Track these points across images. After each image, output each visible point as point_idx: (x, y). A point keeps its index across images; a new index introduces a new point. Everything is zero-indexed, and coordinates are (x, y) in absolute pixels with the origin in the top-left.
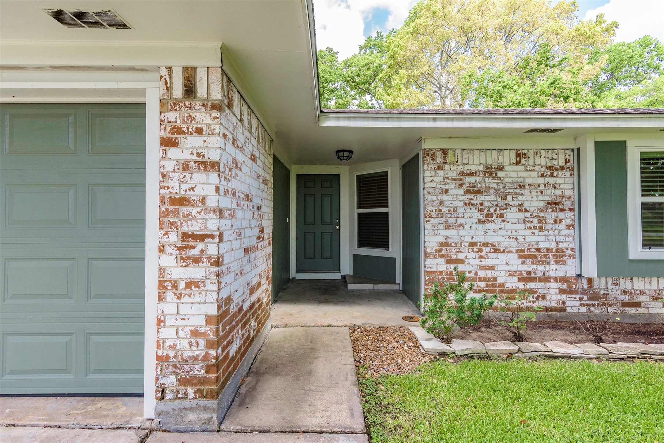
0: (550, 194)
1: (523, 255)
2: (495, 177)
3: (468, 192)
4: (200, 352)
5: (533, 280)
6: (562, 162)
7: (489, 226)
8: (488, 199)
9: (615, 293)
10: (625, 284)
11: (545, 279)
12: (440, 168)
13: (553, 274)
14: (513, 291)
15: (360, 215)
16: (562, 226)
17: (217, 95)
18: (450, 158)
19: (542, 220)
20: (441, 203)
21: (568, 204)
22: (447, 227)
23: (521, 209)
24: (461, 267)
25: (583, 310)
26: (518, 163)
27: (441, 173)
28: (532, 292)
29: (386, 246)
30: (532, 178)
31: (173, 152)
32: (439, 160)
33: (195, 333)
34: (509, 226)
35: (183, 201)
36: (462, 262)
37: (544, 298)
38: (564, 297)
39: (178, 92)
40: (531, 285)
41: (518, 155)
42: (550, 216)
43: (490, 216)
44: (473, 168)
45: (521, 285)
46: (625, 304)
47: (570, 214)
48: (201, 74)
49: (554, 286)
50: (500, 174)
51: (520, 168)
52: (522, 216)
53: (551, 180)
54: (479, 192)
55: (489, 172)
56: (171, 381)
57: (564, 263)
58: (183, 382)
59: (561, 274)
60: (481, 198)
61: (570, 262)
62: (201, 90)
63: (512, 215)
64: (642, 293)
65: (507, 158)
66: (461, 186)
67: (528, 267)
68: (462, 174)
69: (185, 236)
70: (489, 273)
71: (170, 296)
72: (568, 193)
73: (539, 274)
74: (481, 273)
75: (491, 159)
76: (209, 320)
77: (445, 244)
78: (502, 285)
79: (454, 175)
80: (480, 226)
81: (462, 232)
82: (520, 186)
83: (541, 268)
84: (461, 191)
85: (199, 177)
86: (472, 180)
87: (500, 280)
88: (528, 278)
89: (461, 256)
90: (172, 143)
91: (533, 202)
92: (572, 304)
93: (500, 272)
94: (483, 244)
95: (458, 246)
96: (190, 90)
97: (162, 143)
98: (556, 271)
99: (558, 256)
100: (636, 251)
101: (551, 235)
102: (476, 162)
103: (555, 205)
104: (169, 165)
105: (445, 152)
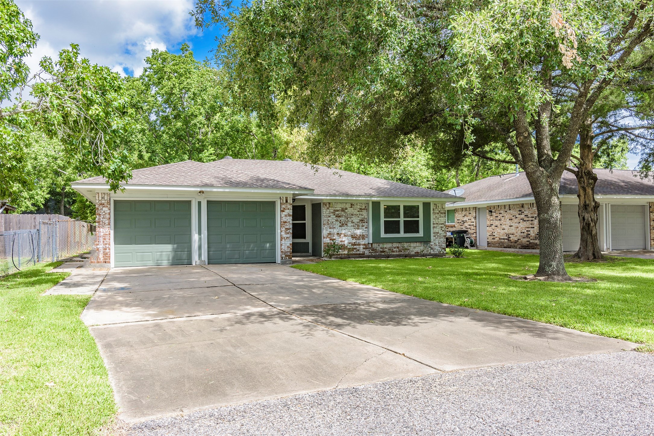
0: (361, 217)
1: (353, 237)
2: (345, 212)
3: (336, 217)
4: (289, 250)
5: (356, 245)
6: (364, 207)
7: (343, 228)
8: (342, 219)
9: (379, 248)
10: (381, 245)
11: (359, 245)
12: (328, 209)
13: (361, 243)
14: (350, 249)
15: (293, 223)
16: (364, 228)
17: (291, 202)
18: (331, 205)
19: (358, 226)
20: (328, 220)
21: (366, 221)
22: (330, 228)
23: (352, 222)
24: (334, 241)
25: (370, 254)
26: (351, 207)
27: (328, 211)
28: (355, 249)
29: (305, 238)
30: (356, 212)
31: (283, 213)
32: (328, 206)
33: (288, 247)
34: (349, 228)
35: (285, 222)
37: (359, 250)
38: (364, 250)
39: (285, 202)
40: (355, 247)
41: (351, 205)
42: (361, 224)
43: (343, 224)
44: (338, 209)
45: (352, 247)
46: (381, 252)
47: (366, 224)
48: (289, 198)
49: (362, 247)
50: (346, 211)
51: (352, 209)
52: (352, 224)
53: (361, 213)
54: (340, 217)
55: (343, 210)
56: (284, 256)
57: (365, 239)
58: (286, 256)
59: (363, 243)
60: (341, 218)
61: (367, 239)
62: (289, 201)
63: (350, 224)
64: (386, 248)
65: (348, 206)
66: (334, 215)
67: (354, 241)
68: (335, 211)
69: (286, 229)
70: (343, 243)
71: (283, 240)
72: (366, 217)
73: (357, 243)
74: (340, 243)
75: (343, 206)
76: (290, 244)
77: (330, 234)
78: (347, 247)
79: (332, 211)
80: (340, 228)
81: (335, 230)
82: (352, 215)
83: (358, 241)
85: (288, 218)
86: (338, 212)
87: (346, 245)
88: (354, 244)
89: (334, 238)
90: (283, 211)
91: (356, 220)
92: (367, 252)
93: (346, 243)
94: (341, 234)
95: (334, 234)
96: (287, 201)
97: (281, 211)
98: (362, 242)
99: (363, 237)
100: (383, 235)
101: (361, 230)
102: (339, 207)
103: (362, 221)
104: (283, 215)
105: (329, 203)
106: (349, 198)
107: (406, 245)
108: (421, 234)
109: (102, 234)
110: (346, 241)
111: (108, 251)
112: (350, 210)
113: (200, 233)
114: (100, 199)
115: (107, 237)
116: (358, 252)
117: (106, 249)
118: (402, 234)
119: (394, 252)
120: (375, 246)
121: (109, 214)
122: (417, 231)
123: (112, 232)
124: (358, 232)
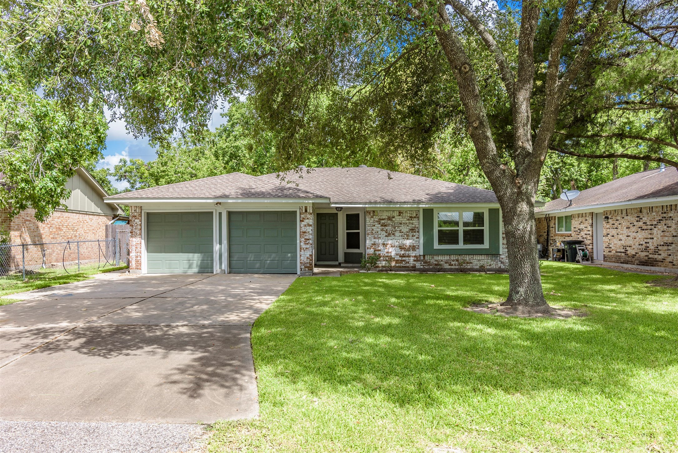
0: (411, 226)
1: (401, 248)
2: (392, 220)
3: (382, 226)
4: (308, 261)
5: (405, 257)
6: (414, 215)
7: (389, 238)
8: (389, 228)
9: (433, 261)
10: (436, 258)
11: (409, 256)
12: (372, 217)
13: (412, 255)
14: (398, 261)
15: (347, 233)
16: (415, 238)
17: (311, 212)
18: (376, 213)
19: (408, 236)
20: (373, 230)
21: (417, 230)
22: (375, 238)
23: (401, 232)
24: (379, 252)
25: (422, 267)
26: (399, 215)
27: (372, 219)
28: (404, 261)
29: (359, 248)
30: (405, 220)
31: (303, 223)
32: (372, 214)
33: (307, 258)
34: (396, 238)
35: (305, 232)
36: (380, 250)
37: (408, 263)
38: (415, 263)
39: (304, 211)
40: (404, 259)
41: (399, 213)
42: (411, 234)
43: (389, 234)
44: (384, 217)
45: (400, 259)
46: (436, 265)
47: (417, 234)
48: (308, 208)
49: (412, 259)
50: (393, 219)
51: (400, 217)
52: (401, 234)
53: (411, 222)
54: (386, 226)
55: (389, 218)
56: (303, 267)
57: (415, 251)
58: (305, 267)
59: (414, 255)
60: (387, 228)
61: (417, 250)
62: (308, 211)
63: (397, 234)
64: (442, 261)
65: (396, 214)
66: (379, 224)
67: (403, 252)
68: (380, 219)
69: (305, 239)
70: (389, 254)
71: (303, 251)
72: (417, 226)
73: (407, 255)
74: (386, 255)
75: (389, 214)
76: (310, 255)
77: (374, 244)
78: (394, 259)
79: (377, 220)
80: (386, 238)
81: (380, 241)
82: (400, 224)
83: (407, 252)
84: (380, 225)
85: (308, 228)
86: (383, 221)
87: (393, 257)
88: (403, 256)
89: (379, 248)
90: (303, 221)
91: (405, 229)
92: (418, 265)
93: (393, 254)
94: (387, 244)
95: (378, 245)
96: (306, 211)
97: (300, 221)
98: (413, 253)
99: (413, 248)
100: (436, 246)
101: (411, 241)
102: (385, 215)
103: (412, 230)
104: (302, 225)
105: (374, 212)
106: (391, 206)
107: (467, 258)
108: (486, 245)
109: (134, 243)
110: (393, 252)
111: (139, 258)
112: (398, 219)
113: (220, 243)
114: (133, 211)
115: (139, 246)
116: (408, 265)
117: (137, 257)
118: (461, 245)
119: (452, 265)
120: (428, 258)
121: (141, 225)
122: (482, 242)
123: (143, 241)
124: (408, 242)
